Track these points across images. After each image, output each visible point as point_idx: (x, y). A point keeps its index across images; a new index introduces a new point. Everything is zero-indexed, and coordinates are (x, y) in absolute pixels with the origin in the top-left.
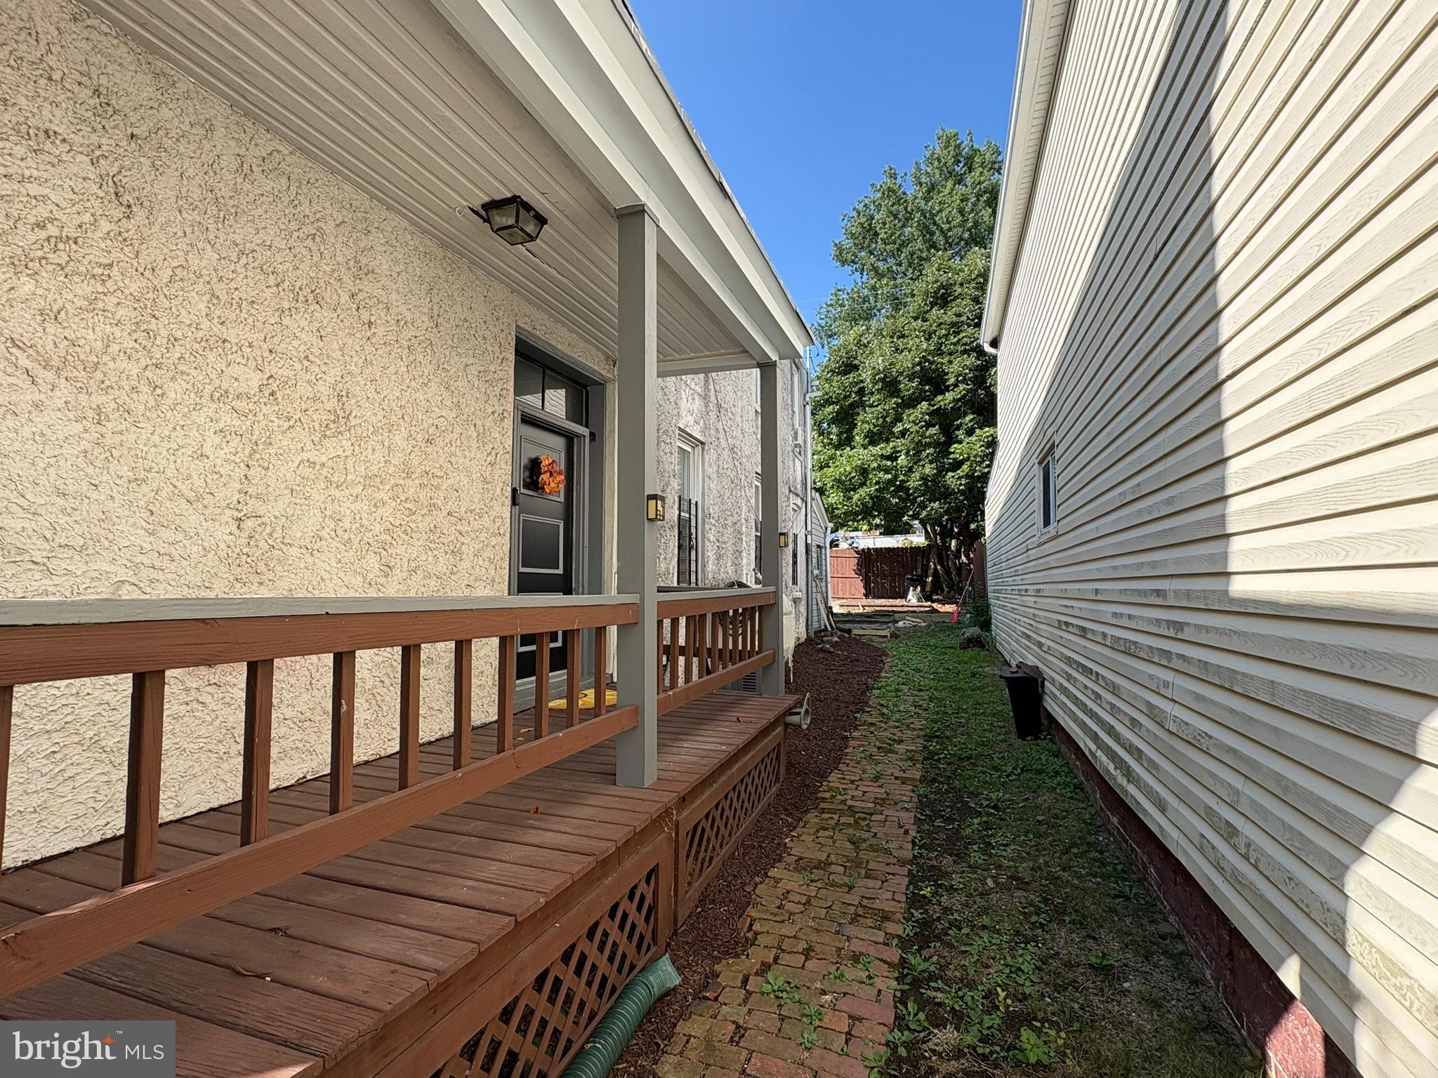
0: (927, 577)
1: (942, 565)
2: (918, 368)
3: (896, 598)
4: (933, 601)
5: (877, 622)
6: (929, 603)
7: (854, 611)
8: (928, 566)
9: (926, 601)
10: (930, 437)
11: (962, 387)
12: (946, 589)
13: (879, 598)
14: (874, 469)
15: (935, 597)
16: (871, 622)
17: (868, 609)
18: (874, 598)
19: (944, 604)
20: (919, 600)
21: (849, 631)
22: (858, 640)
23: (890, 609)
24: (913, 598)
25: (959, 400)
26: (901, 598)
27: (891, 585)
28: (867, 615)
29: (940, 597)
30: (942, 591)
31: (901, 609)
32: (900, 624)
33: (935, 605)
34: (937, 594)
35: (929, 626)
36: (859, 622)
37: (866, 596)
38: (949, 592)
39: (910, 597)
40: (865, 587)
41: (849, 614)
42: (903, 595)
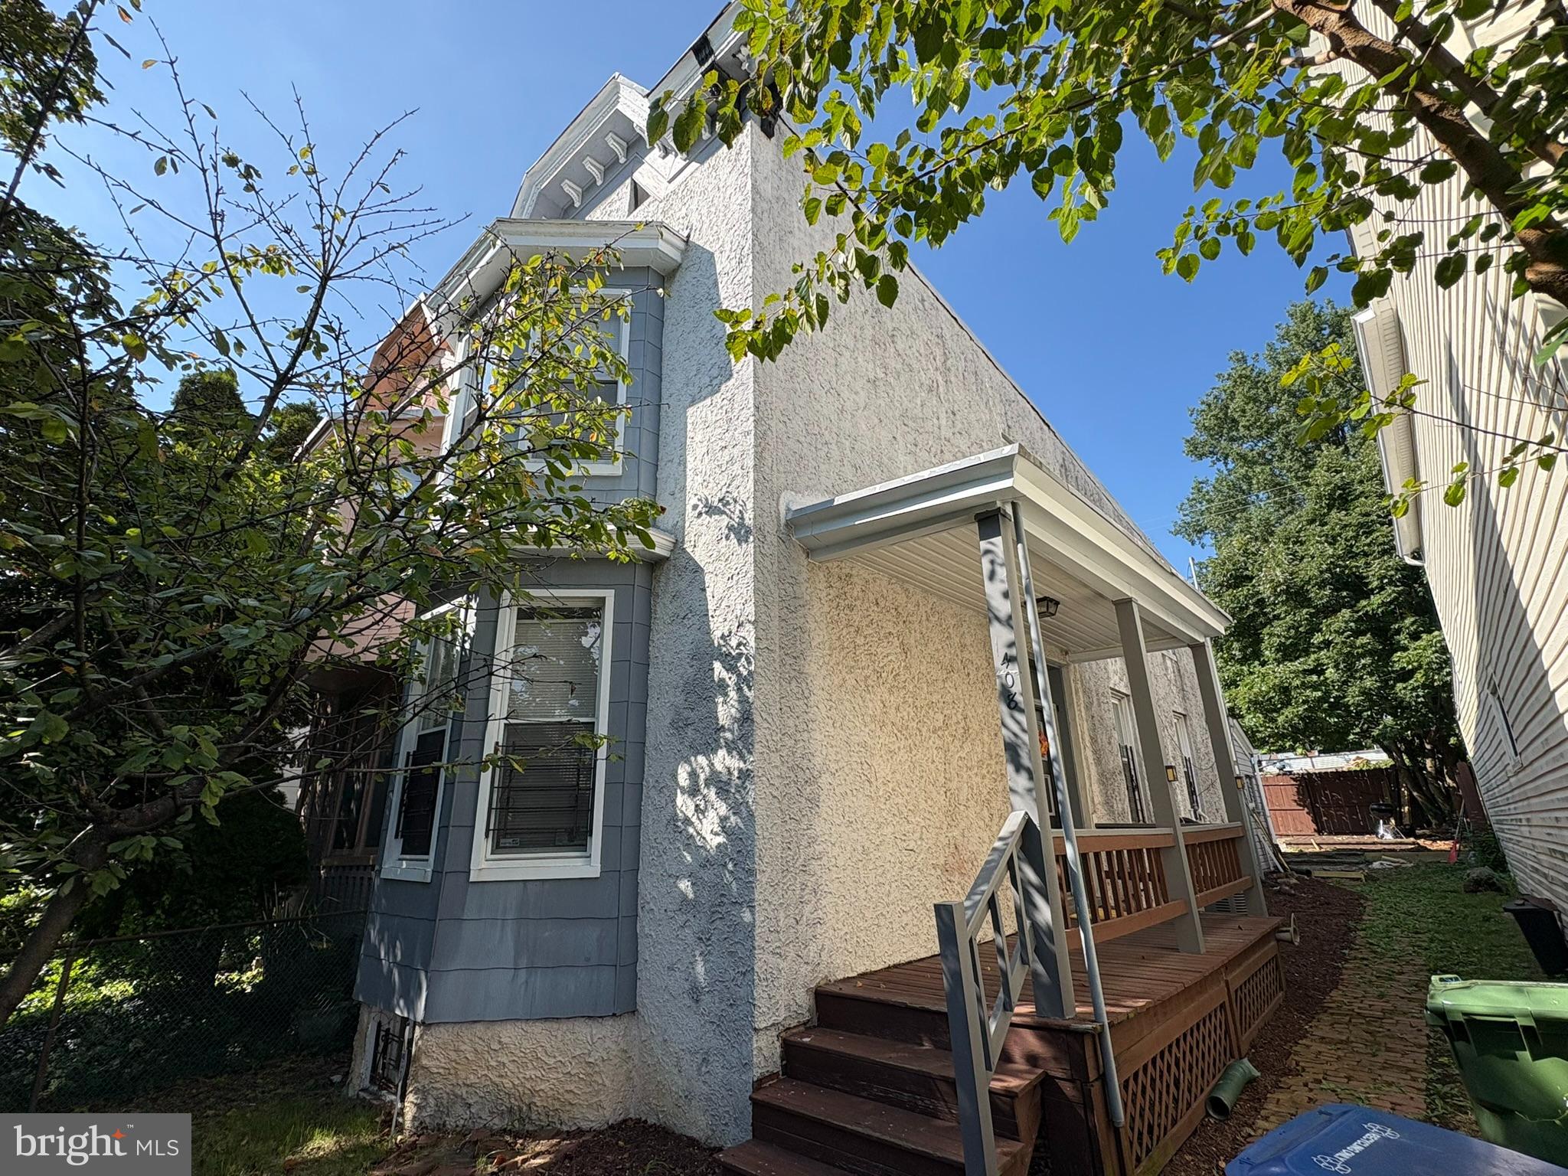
0: (1401, 806)
1: (1420, 790)
2: (1327, 575)
3: (1362, 834)
4: (1418, 837)
5: (1343, 863)
6: (1412, 839)
7: (1309, 850)
8: (1399, 794)
9: (1407, 836)
10: (1362, 646)
11: (1389, 589)
12: (1434, 822)
13: (1337, 834)
14: (1297, 687)
15: (1418, 832)
16: (1335, 863)
17: (1325, 848)
18: (1330, 833)
19: (1435, 841)
20: (1396, 835)
21: (1308, 873)
22: (1322, 882)
23: (1358, 847)
24: (1385, 834)
25: (1391, 603)
26: (1370, 833)
27: (1351, 819)
28: (1326, 855)
29: (1427, 832)
30: (1429, 824)
31: (1373, 847)
32: (1376, 865)
33: (1421, 842)
34: (1422, 828)
35: (1417, 866)
36: (1317, 863)
37: (1319, 831)
38: (1439, 825)
39: (1381, 831)
40: (1315, 821)
41: (1301, 854)
42: (1374, 831)
